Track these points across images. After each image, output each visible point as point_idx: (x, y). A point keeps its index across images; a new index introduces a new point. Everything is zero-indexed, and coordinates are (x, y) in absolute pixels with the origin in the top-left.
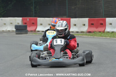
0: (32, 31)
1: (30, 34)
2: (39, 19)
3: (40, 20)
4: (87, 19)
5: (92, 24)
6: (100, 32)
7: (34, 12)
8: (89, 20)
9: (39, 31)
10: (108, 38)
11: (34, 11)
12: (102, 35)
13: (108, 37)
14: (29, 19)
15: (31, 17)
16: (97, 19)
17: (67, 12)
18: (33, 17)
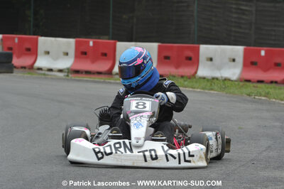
0: (25, 68)
1: (20, 75)
2: (41, 40)
3: (44, 42)
4: (155, 45)
5: (166, 58)
6: (182, 77)
7: (32, 23)
8: (159, 46)
9: (40, 69)
10: (199, 90)
11: (32, 19)
12: (186, 83)
13: (197, 88)
14: (19, 38)
15: (25, 34)
16: (178, 47)
17: (111, 26)
18: (30, 34)
